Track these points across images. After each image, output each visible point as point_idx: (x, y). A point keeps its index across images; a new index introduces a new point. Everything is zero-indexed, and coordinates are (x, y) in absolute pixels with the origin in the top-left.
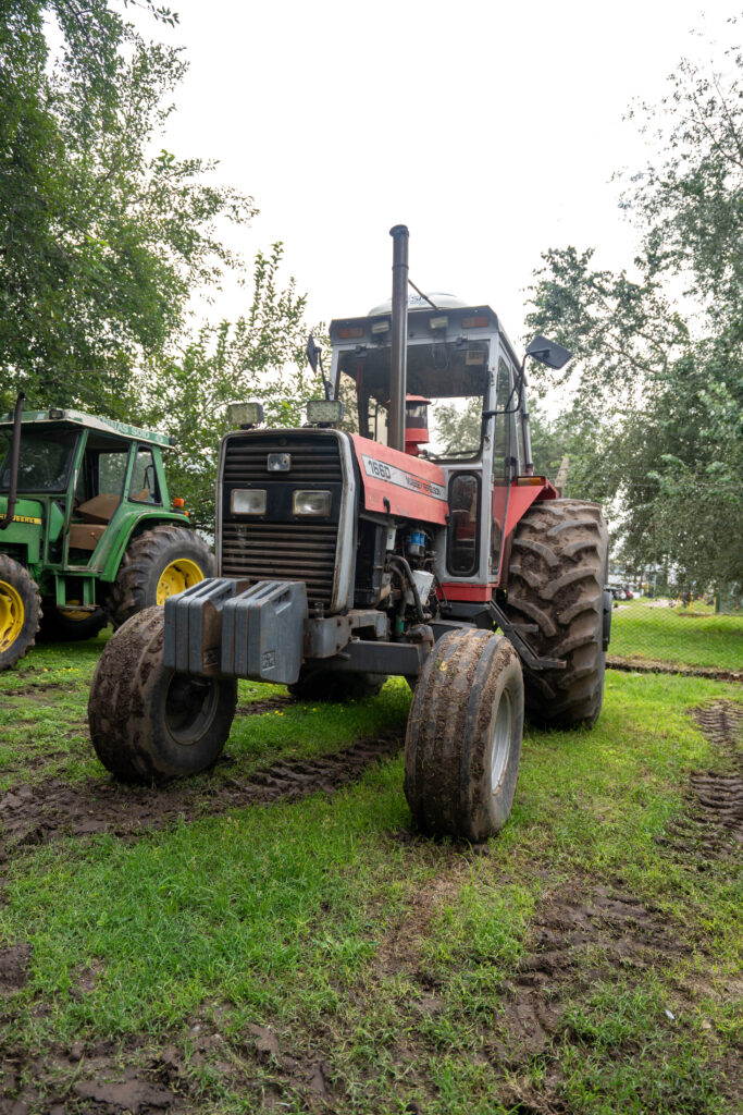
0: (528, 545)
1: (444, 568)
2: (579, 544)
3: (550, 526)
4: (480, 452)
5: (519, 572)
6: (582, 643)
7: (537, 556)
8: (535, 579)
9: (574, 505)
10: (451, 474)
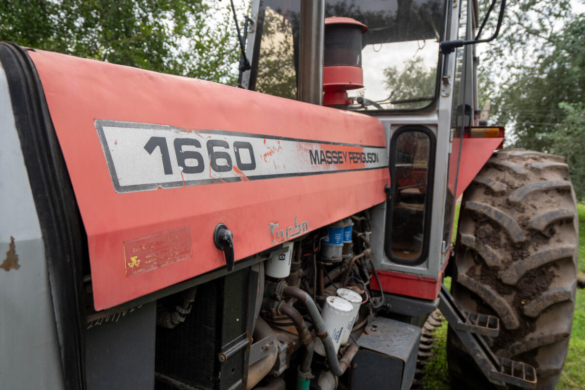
0: (485, 212)
1: (381, 251)
2: (552, 214)
3: (512, 188)
4: (435, 100)
5: (473, 245)
6: (552, 341)
7: (497, 226)
8: (494, 257)
9: (535, 159)
10: (395, 129)
